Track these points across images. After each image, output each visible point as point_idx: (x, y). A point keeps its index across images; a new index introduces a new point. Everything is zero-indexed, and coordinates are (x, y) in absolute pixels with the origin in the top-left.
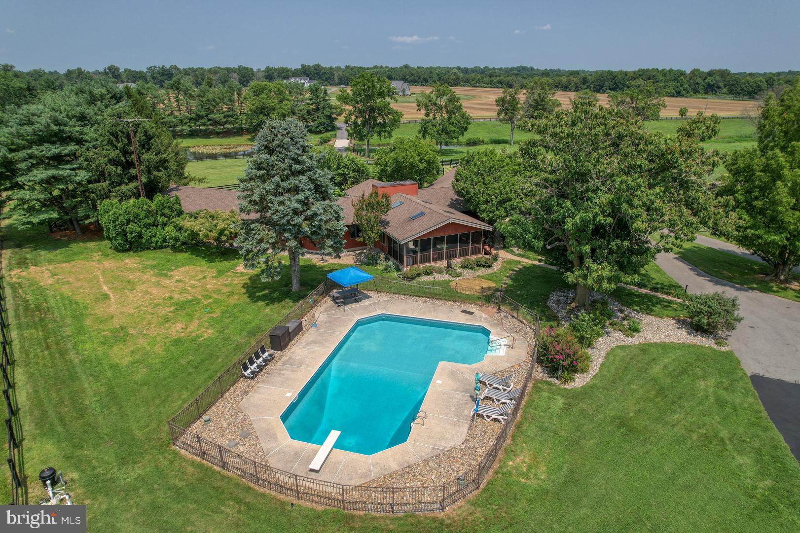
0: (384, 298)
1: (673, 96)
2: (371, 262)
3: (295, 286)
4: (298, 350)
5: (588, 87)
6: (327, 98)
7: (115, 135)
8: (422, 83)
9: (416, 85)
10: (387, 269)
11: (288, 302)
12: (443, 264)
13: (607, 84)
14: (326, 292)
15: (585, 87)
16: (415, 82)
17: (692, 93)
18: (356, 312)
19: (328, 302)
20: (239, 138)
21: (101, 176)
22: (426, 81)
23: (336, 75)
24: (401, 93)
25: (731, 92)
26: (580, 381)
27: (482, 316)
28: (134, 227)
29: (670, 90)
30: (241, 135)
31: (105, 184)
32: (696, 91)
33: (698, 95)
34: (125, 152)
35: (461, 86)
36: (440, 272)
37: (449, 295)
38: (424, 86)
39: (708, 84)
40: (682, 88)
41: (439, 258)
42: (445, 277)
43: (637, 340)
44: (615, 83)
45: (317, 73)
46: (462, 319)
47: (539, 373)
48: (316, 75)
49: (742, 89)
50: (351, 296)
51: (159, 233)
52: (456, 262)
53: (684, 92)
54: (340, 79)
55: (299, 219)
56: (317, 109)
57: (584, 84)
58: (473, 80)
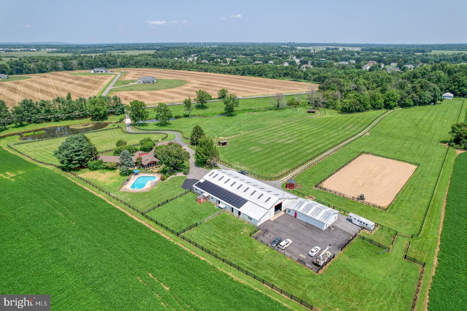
0: (142, 174)
1: (272, 78)
2: (140, 168)
3: (128, 174)
4: (130, 181)
5: (239, 73)
6: (120, 101)
7: (90, 149)
8: (164, 67)
9: (161, 69)
10: (142, 169)
11: (127, 176)
12: (152, 168)
13: (246, 72)
14: (133, 174)
15: (237, 72)
16: (160, 67)
17: (278, 77)
18: (137, 176)
19: (133, 175)
20: (86, 119)
21: (87, 157)
22: (166, 66)
23: (118, 61)
24: (152, 82)
25: (292, 77)
26: (165, 181)
27: (155, 175)
28: (95, 166)
29: (271, 75)
30: (87, 118)
31: (88, 158)
32: (280, 76)
33: (281, 78)
34: (92, 152)
35: (183, 70)
36: (151, 169)
37: (152, 172)
38: (165, 69)
39: (284, 73)
40: (275, 75)
41: (151, 167)
42: (152, 170)
43: (176, 176)
44: (249, 71)
45: (108, 61)
46: (153, 176)
47: (161, 181)
48: (107, 62)
49: (295, 77)
50: (137, 174)
51: (99, 166)
52: (154, 167)
53: (275, 77)
54: (121, 64)
55: (129, 164)
56: (117, 105)
57: (237, 71)
58: (189, 67)
